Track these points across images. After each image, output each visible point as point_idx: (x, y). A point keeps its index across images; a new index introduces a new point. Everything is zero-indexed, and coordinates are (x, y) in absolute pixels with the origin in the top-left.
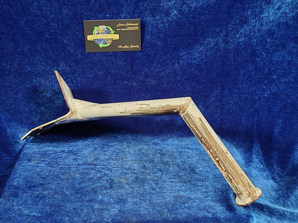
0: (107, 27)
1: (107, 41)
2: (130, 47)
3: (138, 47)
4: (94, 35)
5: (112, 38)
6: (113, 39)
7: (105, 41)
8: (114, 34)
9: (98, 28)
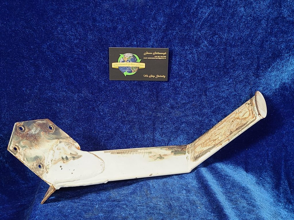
0: (133, 55)
1: (133, 69)
2: (156, 76)
3: (165, 77)
4: (120, 62)
5: (137, 66)
6: (139, 67)
7: (130, 69)
8: (140, 62)
9: (124, 56)
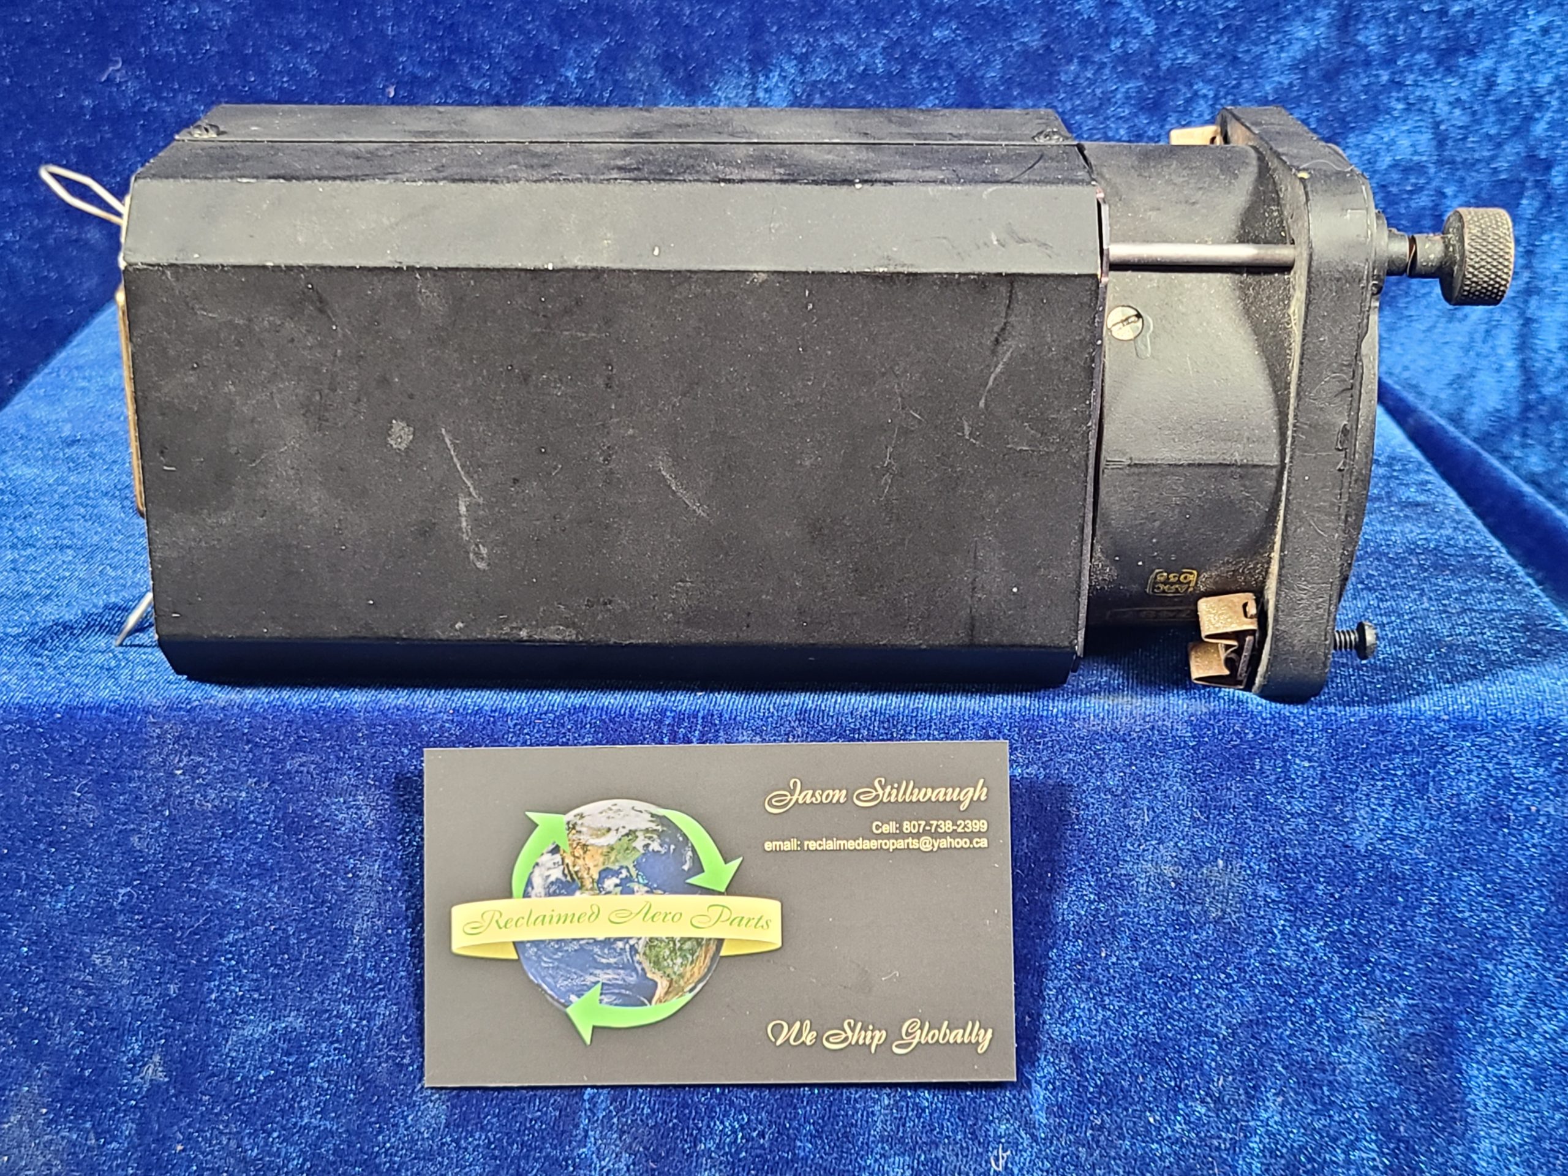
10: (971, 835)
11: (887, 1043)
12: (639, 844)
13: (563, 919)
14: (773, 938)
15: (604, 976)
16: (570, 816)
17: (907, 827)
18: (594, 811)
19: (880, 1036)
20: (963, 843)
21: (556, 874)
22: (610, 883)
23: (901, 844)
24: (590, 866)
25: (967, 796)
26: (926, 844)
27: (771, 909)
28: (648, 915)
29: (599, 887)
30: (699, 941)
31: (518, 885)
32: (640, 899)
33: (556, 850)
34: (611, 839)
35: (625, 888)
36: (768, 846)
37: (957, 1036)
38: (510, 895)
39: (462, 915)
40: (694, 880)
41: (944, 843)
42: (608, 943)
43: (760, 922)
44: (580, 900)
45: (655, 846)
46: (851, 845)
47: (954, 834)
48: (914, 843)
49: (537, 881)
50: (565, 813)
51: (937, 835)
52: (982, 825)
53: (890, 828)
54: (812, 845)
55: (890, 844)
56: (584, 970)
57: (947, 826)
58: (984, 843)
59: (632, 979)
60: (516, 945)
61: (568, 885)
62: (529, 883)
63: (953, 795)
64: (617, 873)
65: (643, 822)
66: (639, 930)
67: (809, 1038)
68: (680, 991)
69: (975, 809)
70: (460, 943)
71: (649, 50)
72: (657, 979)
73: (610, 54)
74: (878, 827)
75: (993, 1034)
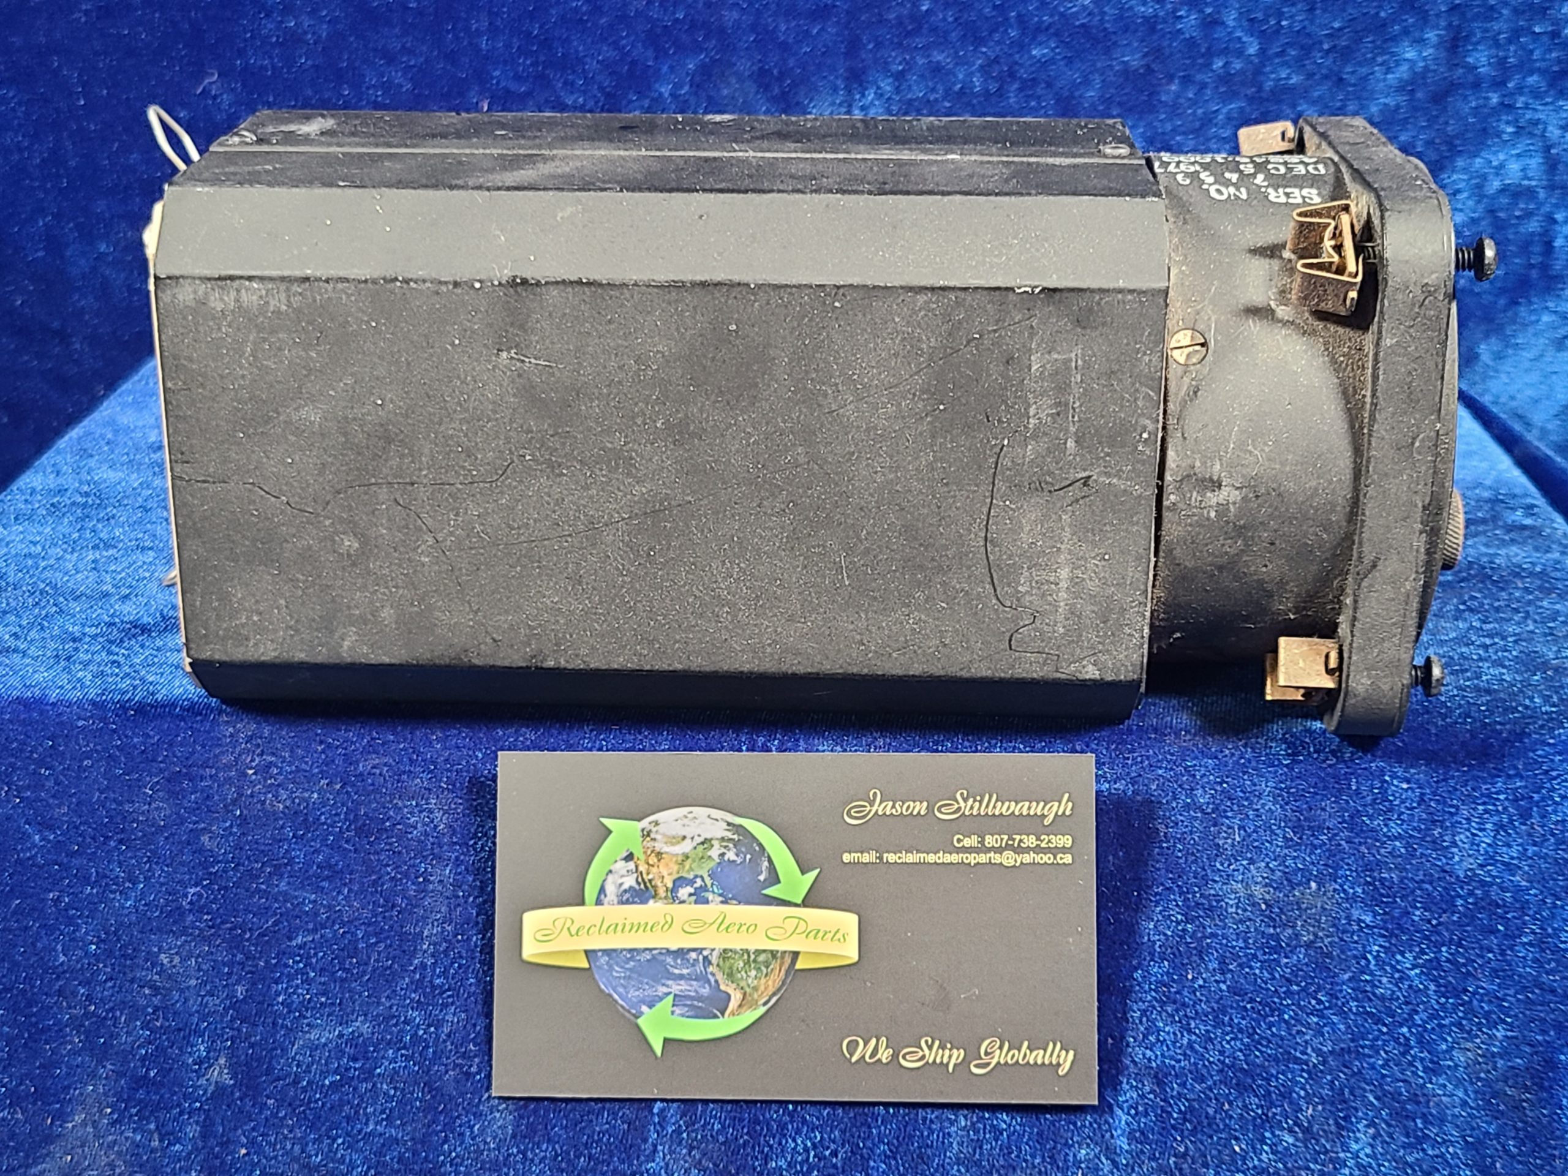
10: (1055, 851)
11: (965, 1062)
12: (715, 853)
13: (636, 927)
14: (850, 952)
15: (676, 987)
16: (645, 823)
17: (990, 841)
18: (669, 819)
19: (958, 1055)
20: (1047, 858)
21: (630, 882)
22: (684, 892)
23: (983, 858)
24: (664, 875)
25: (1052, 810)
26: (1008, 859)
27: (849, 921)
28: (722, 925)
29: (673, 896)
30: (773, 954)
31: (591, 891)
32: (714, 909)
33: (630, 857)
34: (686, 847)
35: (700, 897)
36: (847, 858)
37: (1038, 1057)
38: (582, 903)
39: (532, 920)
40: (771, 891)
41: (1027, 858)
42: (681, 953)
43: (836, 935)
44: (654, 909)
45: (731, 855)
46: (931, 858)
47: (1038, 850)
48: (996, 858)
49: (610, 889)
50: (639, 820)
51: (1019, 850)
52: (1066, 841)
53: (970, 842)
54: (891, 858)
55: (972, 859)
56: (656, 980)
57: (1030, 841)
58: (1068, 859)
59: (705, 991)
60: (587, 952)
61: (641, 893)
62: (602, 890)
63: (1037, 809)
64: (691, 882)
65: (719, 830)
66: (713, 941)
67: (884, 1055)
68: (754, 1005)
69: (1059, 824)
70: (530, 950)
71: (744, 66)
72: (730, 991)
73: (706, 72)
74: (959, 841)
75: (1075, 1056)
